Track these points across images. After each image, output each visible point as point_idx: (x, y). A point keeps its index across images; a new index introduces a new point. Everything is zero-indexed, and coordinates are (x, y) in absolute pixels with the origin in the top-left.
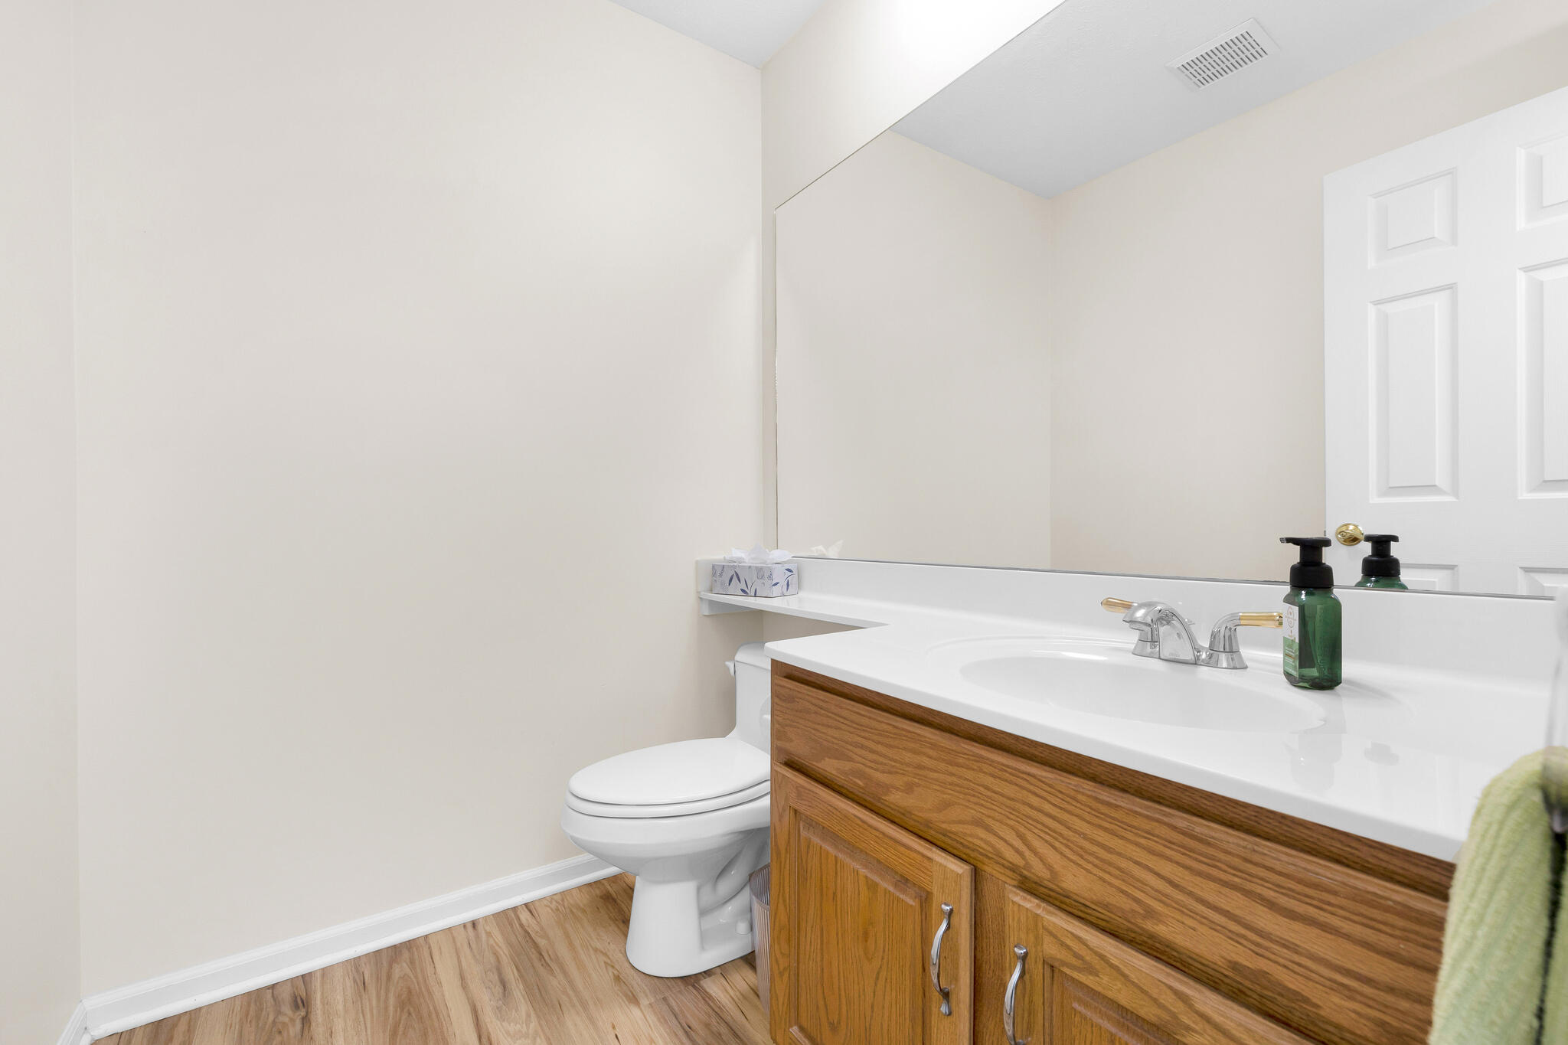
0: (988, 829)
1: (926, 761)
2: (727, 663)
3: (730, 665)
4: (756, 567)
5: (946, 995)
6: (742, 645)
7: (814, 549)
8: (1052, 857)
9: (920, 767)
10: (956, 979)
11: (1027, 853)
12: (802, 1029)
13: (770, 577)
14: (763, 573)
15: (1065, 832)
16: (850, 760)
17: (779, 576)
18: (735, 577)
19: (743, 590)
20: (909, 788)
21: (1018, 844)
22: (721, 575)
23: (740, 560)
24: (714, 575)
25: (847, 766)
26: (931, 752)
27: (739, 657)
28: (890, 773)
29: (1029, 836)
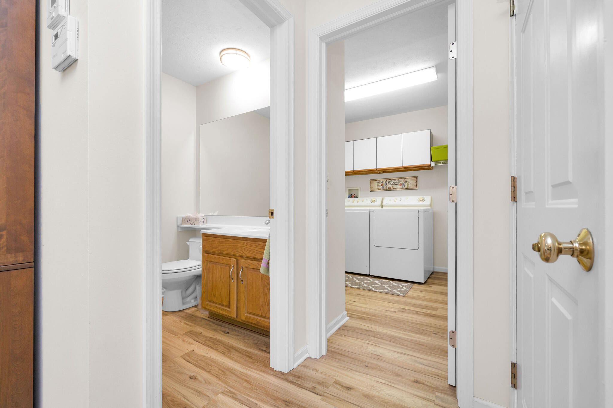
0: (239, 252)
1: (230, 244)
2: (187, 242)
3: (188, 243)
4: (195, 218)
5: (233, 279)
6: (190, 238)
7: (210, 213)
8: (246, 252)
9: (229, 246)
10: (234, 277)
11: (243, 253)
12: (208, 301)
13: (199, 220)
14: (197, 219)
15: (247, 248)
16: (218, 248)
17: (201, 220)
18: (189, 221)
19: (191, 224)
20: (228, 250)
21: (242, 253)
22: (185, 220)
23: (190, 216)
24: (182, 220)
25: (217, 249)
26: (231, 243)
27: (190, 240)
28: (224, 248)
29: (243, 251)
